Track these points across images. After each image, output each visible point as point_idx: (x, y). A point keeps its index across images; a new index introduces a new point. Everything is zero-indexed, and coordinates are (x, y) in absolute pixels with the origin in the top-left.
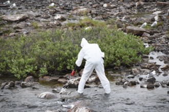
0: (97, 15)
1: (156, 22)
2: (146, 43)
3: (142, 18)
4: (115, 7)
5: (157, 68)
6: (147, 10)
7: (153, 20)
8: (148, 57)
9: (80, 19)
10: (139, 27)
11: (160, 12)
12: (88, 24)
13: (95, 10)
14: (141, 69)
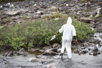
0: (62, 11)
1: (98, 15)
2: (92, 27)
3: (90, 12)
4: (73, 6)
5: (99, 42)
6: (92, 7)
7: (96, 14)
8: (93, 36)
9: (52, 13)
10: (88, 18)
11: (100, 9)
12: (57, 17)
13: (61, 8)
14: (89, 44)
